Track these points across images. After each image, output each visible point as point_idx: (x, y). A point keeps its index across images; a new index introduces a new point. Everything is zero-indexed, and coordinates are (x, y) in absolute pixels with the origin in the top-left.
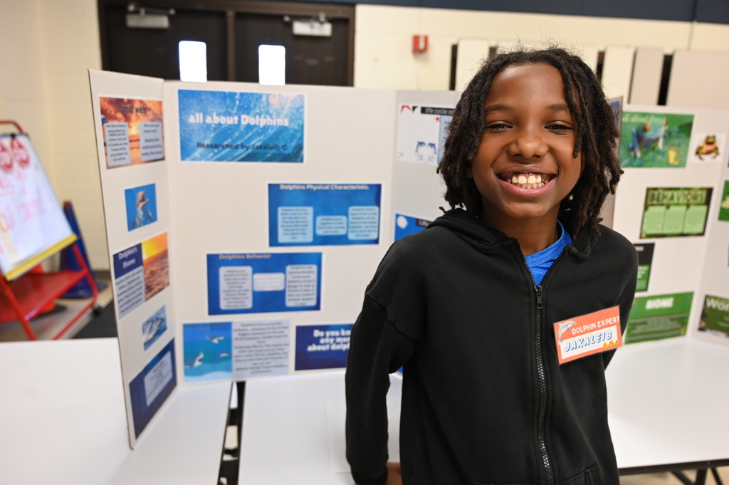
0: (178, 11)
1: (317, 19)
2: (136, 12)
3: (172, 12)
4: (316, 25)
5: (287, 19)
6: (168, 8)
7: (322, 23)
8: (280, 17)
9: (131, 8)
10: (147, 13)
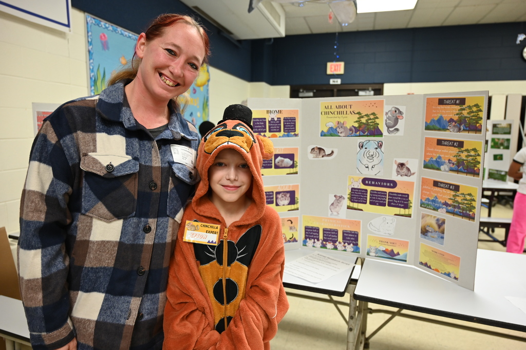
0: (317, 90)
1: (368, 90)
2: (303, 92)
3: (315, 91)
4: (368, 92)
5: (356, 90)
6: (313, 90)
7: (370, 91)
8: (354, 90)
9: (301, 91)
10: (306, 92)
